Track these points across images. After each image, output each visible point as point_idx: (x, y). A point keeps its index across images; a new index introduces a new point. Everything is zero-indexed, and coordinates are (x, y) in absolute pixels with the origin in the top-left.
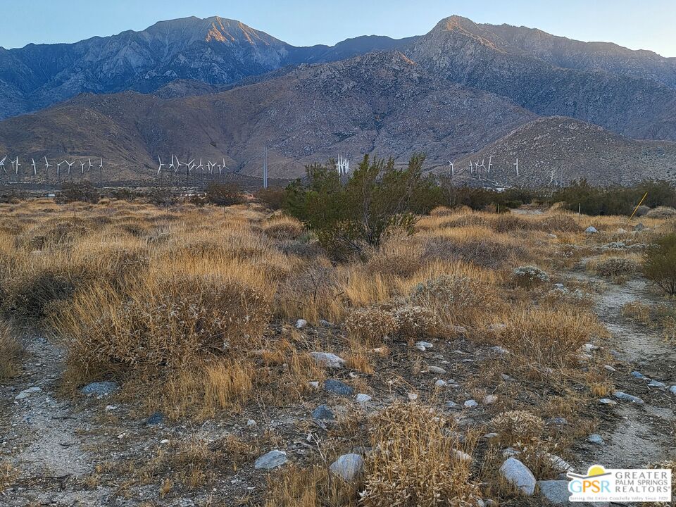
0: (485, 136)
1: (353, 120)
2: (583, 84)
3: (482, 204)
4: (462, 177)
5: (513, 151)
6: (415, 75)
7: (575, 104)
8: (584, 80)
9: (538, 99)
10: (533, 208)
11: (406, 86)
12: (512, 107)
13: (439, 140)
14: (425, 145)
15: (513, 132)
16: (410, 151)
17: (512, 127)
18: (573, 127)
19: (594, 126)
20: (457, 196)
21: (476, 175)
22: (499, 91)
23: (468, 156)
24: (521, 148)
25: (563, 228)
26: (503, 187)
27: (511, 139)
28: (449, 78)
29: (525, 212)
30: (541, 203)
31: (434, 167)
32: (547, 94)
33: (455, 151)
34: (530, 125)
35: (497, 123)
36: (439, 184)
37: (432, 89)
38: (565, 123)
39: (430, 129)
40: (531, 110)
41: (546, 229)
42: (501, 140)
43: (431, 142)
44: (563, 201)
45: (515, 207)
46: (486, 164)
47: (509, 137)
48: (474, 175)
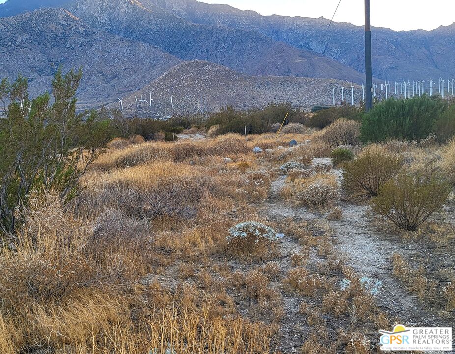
0: (144, 77)
1: (31, 68)
2: (212, 36)
3: (152, 132)
4: (130, 110)
5: (167, 88)
6: (81, 29)
7: (207, 50)
8: (211, 32)
9: (181, 47)
10: (193, 132)
11: (74, 38)
12: (162, 54)
13: (107, 81)
14: (97, 86)
15: (165, 73)
16: (85, 92)
17: (164, 70)
18: (208, 68)
19: (222, 67)
20: (129, 127)
21: (141, 108)
22: (151, 42)
23: (133, 94)
24: (173, 86)
25: (235, 151)
26: (163, 117)
27: (164, 79)
28: (110, 31)
29: (188, 136)
30: (199, 128)
31: (106, 104)
32: (187, 44)
33: (122, 90)
34: (178, 67)
35: (152, 67)
36: (112, 117)
37: (97, 40)
38: (202, 65)
39: (99, 73)
40: (176, 55)
41: (219, 153)
42: (157, 80)
43: (102, 84)
44: (217, 124)
45: (179, 132)
46: (148, 99)
47: (163, 77)
48: (140, 108)
